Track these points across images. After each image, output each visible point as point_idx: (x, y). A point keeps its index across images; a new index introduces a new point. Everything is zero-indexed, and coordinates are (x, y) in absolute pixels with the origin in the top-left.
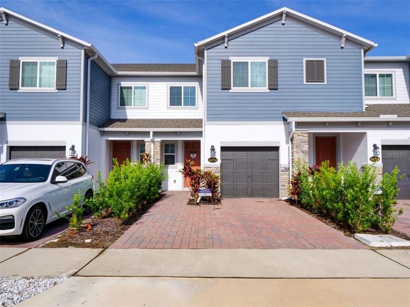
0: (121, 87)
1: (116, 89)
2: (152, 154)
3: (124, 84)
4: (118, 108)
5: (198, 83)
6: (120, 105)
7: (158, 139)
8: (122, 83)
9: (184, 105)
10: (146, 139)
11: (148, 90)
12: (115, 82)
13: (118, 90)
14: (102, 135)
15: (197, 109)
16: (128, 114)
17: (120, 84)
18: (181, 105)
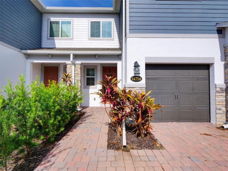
0: (51, 22)
1: (46, 23)
2: (73, 75)
3: (53, 19)
4: (48, 39)
5: (114, 19)
6: (50, 37)
7: (79, 62)
8: (51, 18)
9: (102, 37)
10: (68, 62)
11: (73, 25)
12: (45, 18)
13: (48, 24)
14: (27, 58)
15: (113, 40)
16: (56, 44)
17: (50, 19)
18: (100, 37)
